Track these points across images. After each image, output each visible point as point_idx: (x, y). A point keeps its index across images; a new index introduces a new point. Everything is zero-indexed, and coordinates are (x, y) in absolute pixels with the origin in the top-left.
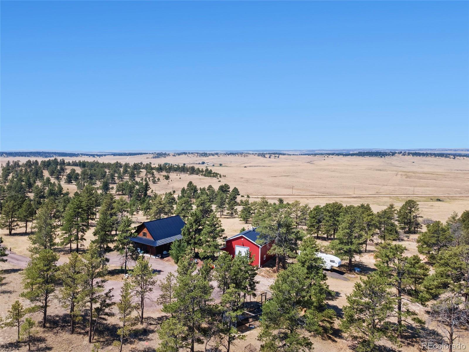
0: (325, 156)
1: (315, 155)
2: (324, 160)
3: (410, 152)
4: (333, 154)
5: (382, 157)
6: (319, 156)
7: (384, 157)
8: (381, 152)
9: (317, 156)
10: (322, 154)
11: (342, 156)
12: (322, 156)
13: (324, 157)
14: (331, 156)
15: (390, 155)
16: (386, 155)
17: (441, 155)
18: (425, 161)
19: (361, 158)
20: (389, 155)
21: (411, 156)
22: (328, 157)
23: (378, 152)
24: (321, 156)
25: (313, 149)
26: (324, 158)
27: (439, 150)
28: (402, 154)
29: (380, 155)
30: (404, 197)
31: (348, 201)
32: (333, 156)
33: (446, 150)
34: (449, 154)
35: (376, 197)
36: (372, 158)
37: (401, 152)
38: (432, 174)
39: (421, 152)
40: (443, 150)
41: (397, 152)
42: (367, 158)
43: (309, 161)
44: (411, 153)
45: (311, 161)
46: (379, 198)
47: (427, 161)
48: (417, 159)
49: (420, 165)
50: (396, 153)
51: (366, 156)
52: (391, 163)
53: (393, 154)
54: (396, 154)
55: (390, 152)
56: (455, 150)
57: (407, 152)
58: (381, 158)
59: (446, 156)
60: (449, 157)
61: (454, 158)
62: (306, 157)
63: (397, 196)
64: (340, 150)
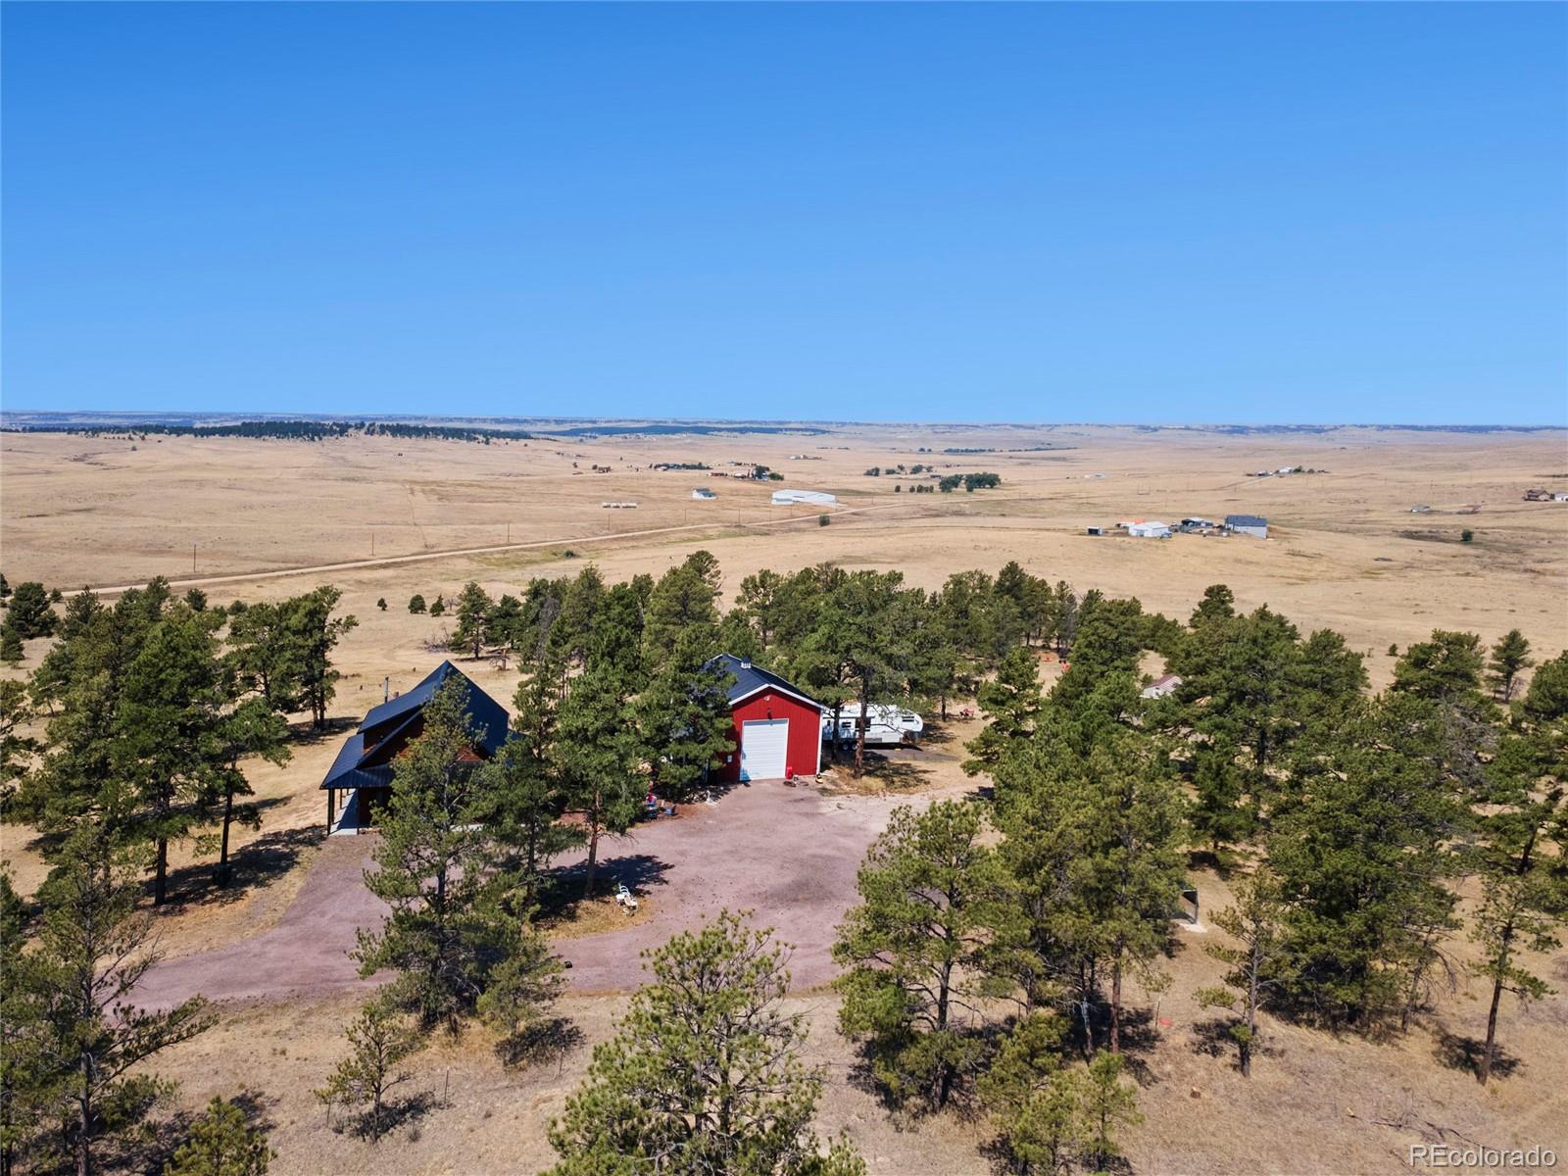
0: (133, 436)
1: (96, 430)
2: (134, 449)
3: (385, 423)
4: (159, 429)
5: (313, 439)
6: (111, 436)
7: (320, 439)
8: (307, 424)
9: (102, 435)
10: (119, 429)
11: (192, 436)
12: (121, 436)
13: (130, 438)
14: (151, 436)
15: (335, 432)
16: (325, 435)
17: (457, 434)
18: (424, 450)
19: (251, 441)
20: (331, 432)
21: (388, 438)
22: (143, 438)
23: (300, 423)
24: (116, 436)
25: (62, 410)
26: (131, 444)
27: (434, 420)
28: (365, 429)
29: (306, 433)
30: (498, 552)
31: (378, 581)
32: (160, 436)
33: (451, 420)
34: (475, 431)
35: (435, 558)
36: (285, 442)
37: (362, 425)
38: (479, 486)
39: (412, 423)
40: (442, 419)
41: (352, 423)
42: (271, 442)
43: (79, 455)
44: (389, 428)
45: (86, 455)
46: (445, 561)
47: (430, 451)
48: (405, 443)
49: (420, 463)
50: (350, 426)
51: (267, 437)
52: (342, 458)
53: (343, 429)
54: (351, 431)
55: (334, 424)
56: (470, 421)
57: (378, 423)
58: (312, 443)
59: (468, 435)
60: (475, 439)
61: (487, 443)
62: (62, 440)
63: (483, 554)
64: (160, 416)
